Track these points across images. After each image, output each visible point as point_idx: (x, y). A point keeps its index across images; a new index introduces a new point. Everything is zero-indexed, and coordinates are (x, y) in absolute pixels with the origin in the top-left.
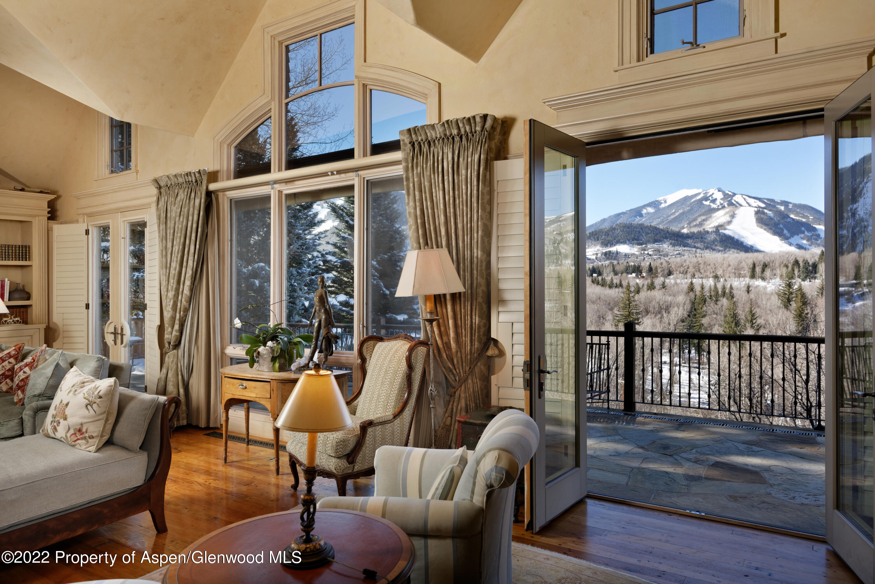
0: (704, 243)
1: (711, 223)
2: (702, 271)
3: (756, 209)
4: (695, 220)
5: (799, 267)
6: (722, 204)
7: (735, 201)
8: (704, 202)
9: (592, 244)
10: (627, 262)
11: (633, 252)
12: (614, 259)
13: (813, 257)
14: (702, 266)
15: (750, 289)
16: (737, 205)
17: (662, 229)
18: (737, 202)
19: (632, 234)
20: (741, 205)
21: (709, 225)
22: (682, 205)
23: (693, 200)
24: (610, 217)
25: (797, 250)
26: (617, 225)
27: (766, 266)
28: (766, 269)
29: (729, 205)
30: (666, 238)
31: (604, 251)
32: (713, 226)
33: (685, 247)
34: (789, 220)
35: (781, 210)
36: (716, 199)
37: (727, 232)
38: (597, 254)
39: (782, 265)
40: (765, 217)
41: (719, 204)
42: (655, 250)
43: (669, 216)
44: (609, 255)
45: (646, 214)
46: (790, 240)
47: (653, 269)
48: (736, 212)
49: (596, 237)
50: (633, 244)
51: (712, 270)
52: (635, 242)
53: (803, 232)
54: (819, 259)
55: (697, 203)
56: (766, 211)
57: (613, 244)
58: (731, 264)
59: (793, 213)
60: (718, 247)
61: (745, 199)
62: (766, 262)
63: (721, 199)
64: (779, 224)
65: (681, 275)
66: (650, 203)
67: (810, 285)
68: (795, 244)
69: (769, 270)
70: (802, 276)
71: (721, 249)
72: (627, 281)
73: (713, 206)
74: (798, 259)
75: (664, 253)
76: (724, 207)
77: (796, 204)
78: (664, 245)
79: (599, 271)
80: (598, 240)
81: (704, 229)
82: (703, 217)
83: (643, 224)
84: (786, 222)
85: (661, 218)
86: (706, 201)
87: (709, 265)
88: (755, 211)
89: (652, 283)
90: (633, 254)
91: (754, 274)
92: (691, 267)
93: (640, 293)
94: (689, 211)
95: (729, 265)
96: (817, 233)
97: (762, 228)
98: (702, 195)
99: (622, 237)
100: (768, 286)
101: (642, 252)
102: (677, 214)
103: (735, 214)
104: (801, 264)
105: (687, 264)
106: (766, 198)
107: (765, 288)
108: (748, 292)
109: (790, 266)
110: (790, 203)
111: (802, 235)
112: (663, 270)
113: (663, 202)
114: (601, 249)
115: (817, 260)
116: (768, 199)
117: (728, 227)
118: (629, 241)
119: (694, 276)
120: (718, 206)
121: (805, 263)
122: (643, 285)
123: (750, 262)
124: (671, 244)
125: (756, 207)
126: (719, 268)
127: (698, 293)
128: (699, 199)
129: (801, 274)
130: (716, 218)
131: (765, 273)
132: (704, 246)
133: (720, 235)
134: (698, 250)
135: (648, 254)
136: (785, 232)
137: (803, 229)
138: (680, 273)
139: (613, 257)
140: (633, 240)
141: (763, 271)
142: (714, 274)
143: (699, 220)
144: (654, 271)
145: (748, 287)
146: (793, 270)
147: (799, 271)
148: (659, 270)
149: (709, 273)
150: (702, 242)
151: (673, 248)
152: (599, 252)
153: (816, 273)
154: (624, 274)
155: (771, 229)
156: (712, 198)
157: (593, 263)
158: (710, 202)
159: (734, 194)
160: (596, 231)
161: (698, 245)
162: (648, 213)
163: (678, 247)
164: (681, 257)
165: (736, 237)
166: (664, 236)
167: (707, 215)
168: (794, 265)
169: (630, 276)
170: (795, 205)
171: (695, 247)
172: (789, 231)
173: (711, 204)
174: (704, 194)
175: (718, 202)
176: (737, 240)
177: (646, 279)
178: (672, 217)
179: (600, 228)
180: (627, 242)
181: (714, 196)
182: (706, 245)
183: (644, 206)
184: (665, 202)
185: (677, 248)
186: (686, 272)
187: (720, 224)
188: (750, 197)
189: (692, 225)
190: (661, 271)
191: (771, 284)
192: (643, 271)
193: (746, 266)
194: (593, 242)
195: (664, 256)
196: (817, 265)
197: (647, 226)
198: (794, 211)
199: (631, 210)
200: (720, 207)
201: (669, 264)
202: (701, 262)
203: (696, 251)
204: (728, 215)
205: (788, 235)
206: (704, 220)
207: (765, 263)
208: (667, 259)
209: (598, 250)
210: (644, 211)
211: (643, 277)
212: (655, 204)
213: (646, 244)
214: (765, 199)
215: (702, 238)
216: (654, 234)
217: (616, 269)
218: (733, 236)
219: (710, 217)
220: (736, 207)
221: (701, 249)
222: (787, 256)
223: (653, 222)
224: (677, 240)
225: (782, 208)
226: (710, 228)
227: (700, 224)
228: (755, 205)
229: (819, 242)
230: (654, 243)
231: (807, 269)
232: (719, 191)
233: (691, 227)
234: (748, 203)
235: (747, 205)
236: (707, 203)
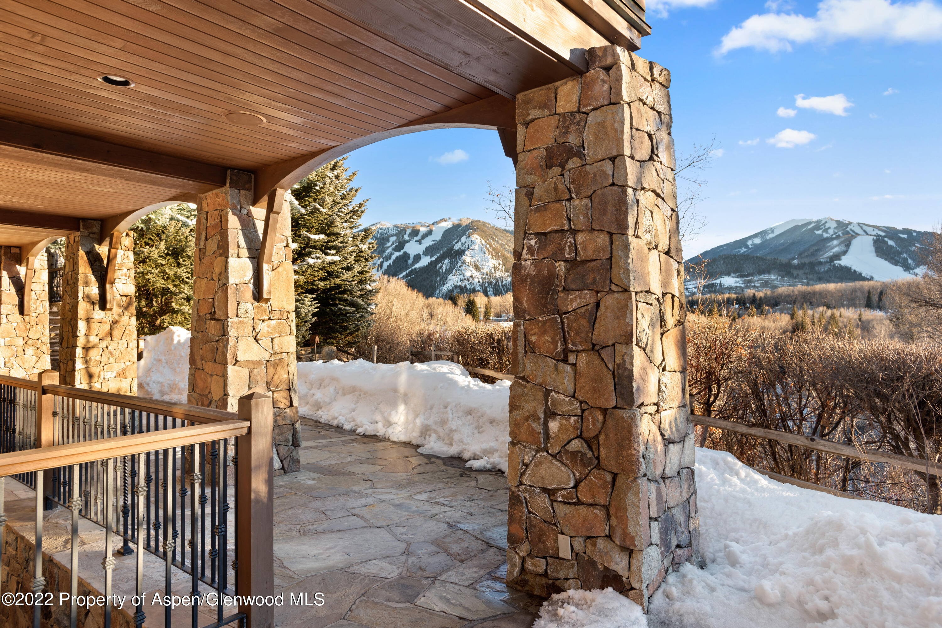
0: (818, 274)
1: (825, 253)
3: (875, 238)
6: (835, 233)
7: (851, 229)
8: (816, 232)
9: (695, 276)
11: (737, 284)
14: (811, 296)
17: (768, 260)
18: (853, 231)
20: (858, 235)
21: (822, 255)
22: (791, 235)
23: (804, 229)
26: (720, 257)
27: (883, 295)
28: (883, 298)
29: (844, 234)
30: (774, 269)
31: (707, 284)
32: (826, 256)
33: (795, 278)
34: (913, 249)
35: (904, 238)
36: (829, 228)
37: (842, 263)
38: (699, 287)
40: (885, 246)
42: (762, 282)
43: (778, 247)
44: (712, 288)
45: (752, 245)
50: (738, 276)
52: (740, 273)
55: (809, 233)
56: (886, 239)
57: (716, 276)
58: (844, 293)
59: (918, 242)
60: (833, 278)
61: (861, 228)
62: (884, 291)
63: (835, 228)
64: (901, 254)
65: (788, 305)
66: (756, 234)
73: (827, 235)
75: (773, 284)
76: (838, 237)
77: (921, 232)
78: (772, 276)
81: (817, 260)
82: (816, 248)
83: (749, 255)
84: (910, 251)
85: (769, 249)
86: (818, 230)
88: (873, 240)
90: (737, 287)
91: (870, 303)
92: (799, 297)
94: (800, 241)
97: (882, 258)
98: (813, 224)
101: (748, 284)
102: (786, 245)
103: (850, 243)
105: (795, 293)
106: (886, 226)
110: (914, 231)
112: (769, 301)
113: (770, 232)
114: (703, 281)
116: (888, 227)
117: (843, 258)
118: (734, 272)
120: (832, 235)
123: (865, 291)
124: (780, 275)
125: (874, 236)
126: (830, 297)
128: (810, 229)
130: (830, 248)
131: (882, 302)
132: (817, 278)
133: (834, 266)
134: (811, 282)
135: (755, 286)
136: (909, 262)
138: (787, 303)
139: (717, 290)
141: (880, 300)
143: (811, 250)
144: (758, 302)
148: (764, 301)
150: (814, 273)
151: (782, 279)
152: (701, 284)
155: (892, 258)
156: (824, 227)
158: (822, 232)
159: (850, 223)
161: (810, 276)
162: (754, 244)
163: (788, 278)
166: (771, 266)
167: (820, 245)
170: (919, 233)
171: (807, 278)
172: (913, 261)
173: (824, 234)
174: (815, 223)
175: (831, 232)
176: (855, 271)
178: (781, 248)
180: (731, 274)
181: (827, 225)
182: (819, 276)
183: (750, 238)
184: (773, 232)
185: (786, 279)
186: (794, 302)
187: (834, 254)
188: (867, 225)
189: (803, 255)
190: (766, 302)
193: (860, 296)
198: (919, 239)
199: (735, 242)
200: (834, 236)
201: (775, 295)
202: (810, 291)
203: (808, 282)
204: (842, 245)
205: (912, 265)
206: (816, 251)
207: (881, 291)
210: (750, 242)
212: (762, 234)
213: (751, 276)
214: (884, 227)
215: (814, 269)
218: (850, 266)
219: (824, 247)
220: (853, 235)
223: (759, 253)
224: (786, 271)
225: (905, 236)
226: (823, 259)
227: (812, 254)
228: (874, 233)
230: (761, 275)
232: (832, 220)
233: (802, 258)
234: (865, 231)
235: (864, 233)
236: (820, 232)
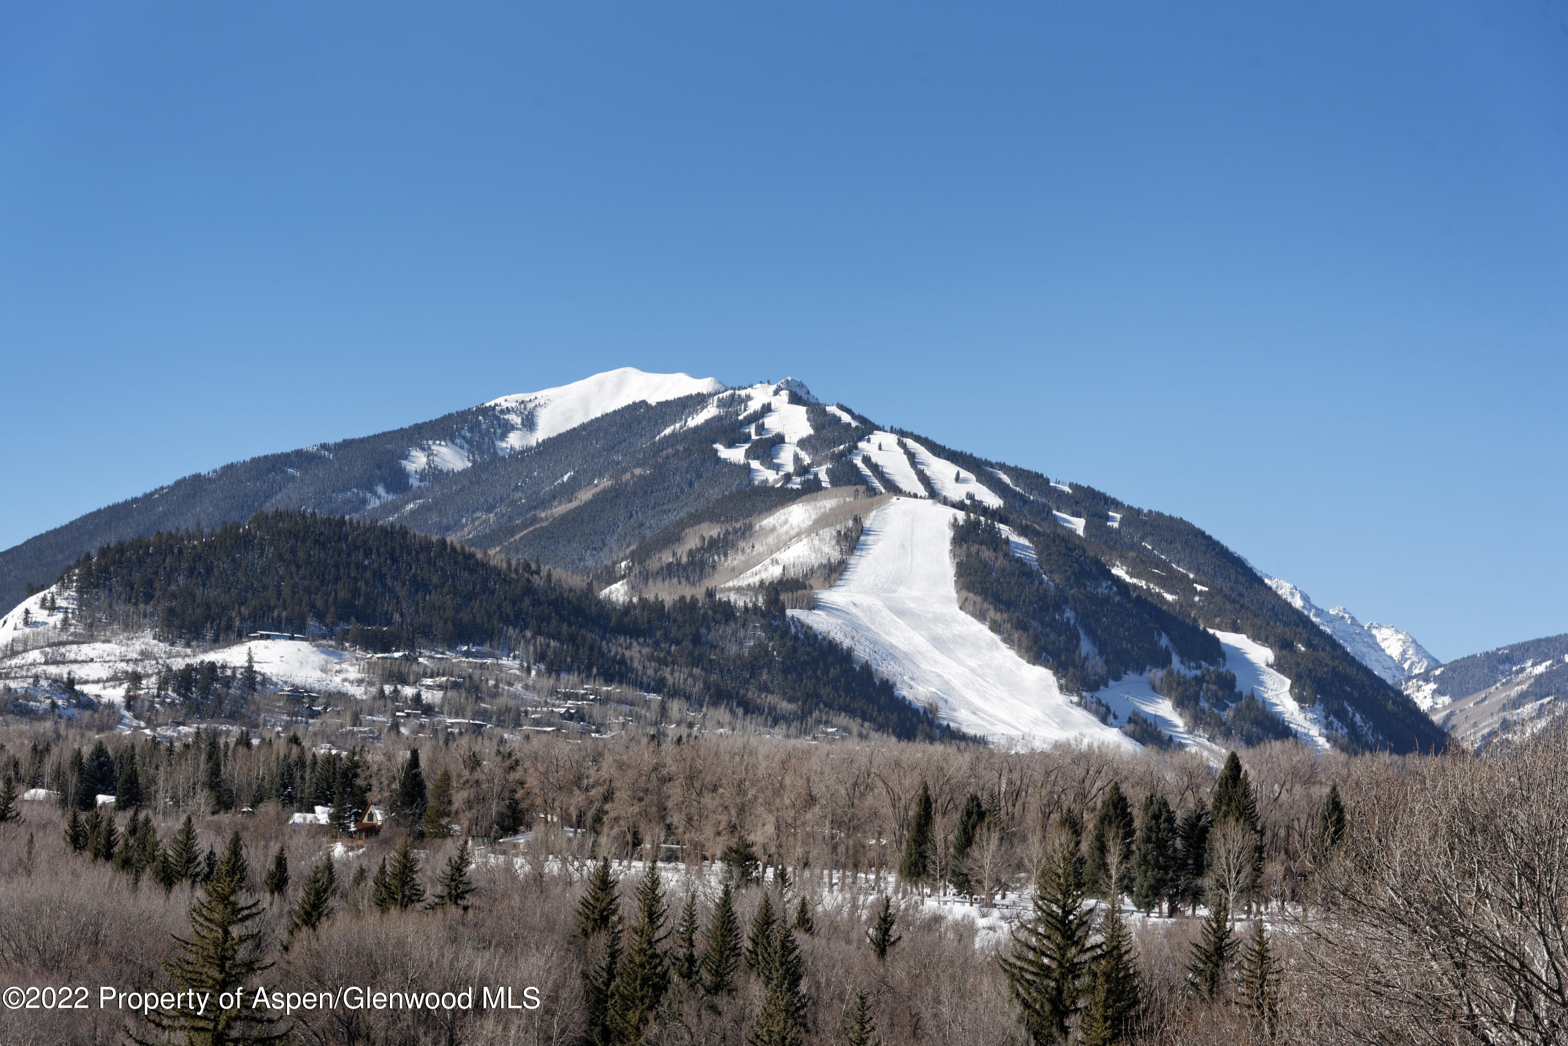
0: (710, 666)
1: (748, 566)
2: (677, 819)
3: (961, 515)
4: (672, 537)
5: (1130, 833)
6: (802, 470)
7: (867, 460)
8: (724, 453)
9: (113, 618)
10: (295, 740)
11: (336, 682)
12: (233, 717)
13: (1193, 786)
14: (675, 791)
15: (895, 931)
16: (877, 484)
17: (497, 571)
18: (875, 468)
19: (337, 579)
20: (894, 489)
21: (736, 572)
22: (610, 449)
23: (668, 431)
24: (229, 469)
25: (1129, 746)
26: (261, 520)
27: (982, 815)
28: (981, 832)
29: (837, 479)
30: (519, 621)
31: (178, 664)
32: (756, 580)
33: (609, 680)
34: (1103, 589)
35: (1072, 532)
36: (780, 439)
37: (818, 621)
38: (135, 678)
39: (1056, 817)
40: (1001, 562)
41: (790, 468)
42: (455, 685)
43: (544, 504)
44: (206, 690)
45: (423, 475)
46: (1104, 695)
47: (430, 786)
48: (867, 524)
49: (136, 576)
50: (342, 638)
51: (724, 818)
52: (353, 626)
53: (1165, 662)
54: (1219, 799)
55: (688, 451)
56: (1004, 530)
57: (229, 627)
58: (818, 789)
59: (1124, 560)
60: (772, 699)
61: (911, 457)
62: (984, 797)
63: (803, 444)
64: (1058, 608)
65: (570, 832)
66: (449, 418)
67: (1169, 934)
68: (1124, 715)
69: (995, 837)
70: (1141, 882)
71: (785, 706)
72: (274, 848)
73: (765, 475)
74: (1127, 789)
75: (502, 701)
76: (812, 488)
77: (1139, 511)
78: (504, 661)
79: (132, 779)
80: (148, 597)
81: (710, 594)
82: (713, 531)
83: (404, 532)
84: (1092, 598)
85: (502, 509)
86: (731, 445)
87: (715, 789)
88: (955, 525)
89: (407, 868)
90: (336, 698)
91: (923, 856)
92: (622, 795)
93: (324, 925)
94: (646, 486)
95: (811, 800)
96: (1222, 670)
97: (981, 616)
98: (710, 412)
99: (286, 591)
100: (981, 922)
101: (388, 689)
102: (585, 496)
103: (862, 531)
104: (1139, 821)
105: (604, 774)
106: (1011, 463)
107: (966, 930)
108: (883, 945)
109: (1090, 821)
110: (1116, 504)
111: (1158, 674)
112: (481, 799)
113: (516, 419)
114: (160, 648)
115: (1210, 803)
116: (1017, 473)
117: (828, 596)
118: (320, 617)
119: (637, 842)
120: (788, 477)
121: (1156, 817)
122: (361, 874)
123: (909, 787)
124: (541, 657)
125: (960, 506)
126: (760, 809)
127: (629, 942)
128: (697, 429)
129: (1135, 873)
130: (771, 540)
131: (975, 852)
132: (707, 687)
133: (785, 633)
134: (676, 707)
135: (417, 701)
136: (1086, 647)
137: (1164, 641)
138: (566, 820)
139: (227, 706)
140: (343, 617)
141: (966, 841)
142: (733, 842)
143: (692, 541)
144: (431, 801)
145: (885, 921)
146: (1102, 849)
147: (1126, 856)
148: (459, 798)
149: (709, 831)
150: (695, 661)
151: (550, 682)
152: (149, 666)
153: (1200, 869)
154: (270, 808)
155: (1021, 626)
156: (761, 429)
157: (101, 729)
158: (748, 454)
159: (867, 428)
160: (140, 544)
161: (675, 676)
162: (434, 474)
163: (573, 678)
164: (584, 733)
165: (862, 653)
166: (508, 608)
167: (729, 519)
168: (1105, 820)
169: (298, 818)
170: (1132, 515)
171: (659, 686)
172: (1101, 646)
173: (755, 464)
174: (722, 404)
175: (786, 457)
176: (867, 669)
177: (387, 842)
178: (560, 509)
179: (168, 527)
180: (312, 622)
181: (772, 423)
182: (714, 677)
183: (418, 435)
184: (529, 423)
185: (568, 681)
186: (598, 819)
187: (791, 573)
188: (938, 450)
189: (654, 564)
190: (469, 804)
191: (996, 913)
192: (373, 796)
193: (886, 810)
194: (120, 608)
195: (500, 723)
196: (1205, 830)
197: (426, 546)
198: (1132, 547)
199: (347, 445)
200: (796, 483)
201: (512, 768)
202: (672, 767)
203: (663, 708)
204: (828, 533)
205: (1097, 665)
206: (714, 546)
207: (974, 798)
208: (512, 738)
209: (145, 655)
210: (417, 461)
211: (372, 831)
212: (475, 427)
213: (410, 645)
214: (1002, 467)
215: (697, 640)
216: (455, 591)
217: (225, 772)
218: (847, 643)
219: (747, 532)
220: (872, 492)
221: (688, 698)
222: (1080, 772)
223: (456, 525)
224: (572, 639)
225: (1078, 525)
226: (739, 590)
227: (692, 563)
228: (957, 493)
229: (1228, 715)
230: (452, 647)
231: (1161, 845)
232: (795, 399)
233: (646, 577)
234: (925, 480)
235: (921, 490)
236: (736, 455)
